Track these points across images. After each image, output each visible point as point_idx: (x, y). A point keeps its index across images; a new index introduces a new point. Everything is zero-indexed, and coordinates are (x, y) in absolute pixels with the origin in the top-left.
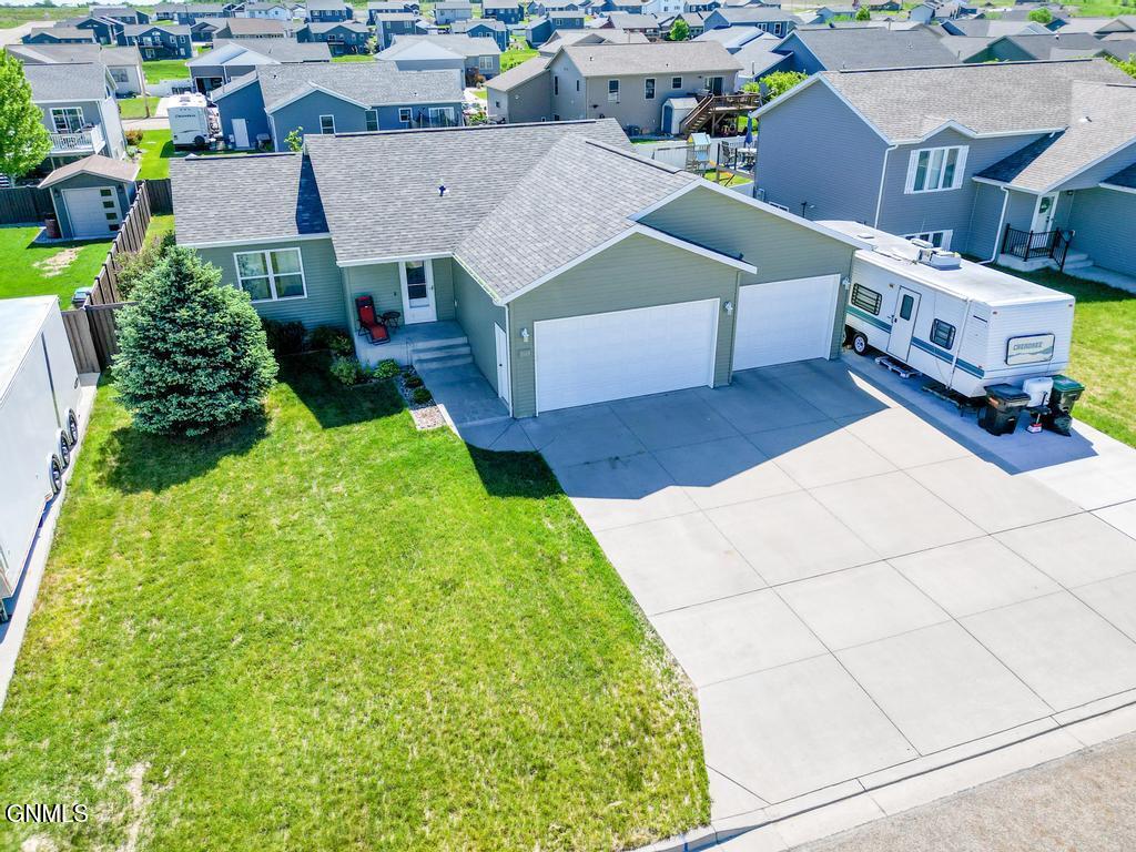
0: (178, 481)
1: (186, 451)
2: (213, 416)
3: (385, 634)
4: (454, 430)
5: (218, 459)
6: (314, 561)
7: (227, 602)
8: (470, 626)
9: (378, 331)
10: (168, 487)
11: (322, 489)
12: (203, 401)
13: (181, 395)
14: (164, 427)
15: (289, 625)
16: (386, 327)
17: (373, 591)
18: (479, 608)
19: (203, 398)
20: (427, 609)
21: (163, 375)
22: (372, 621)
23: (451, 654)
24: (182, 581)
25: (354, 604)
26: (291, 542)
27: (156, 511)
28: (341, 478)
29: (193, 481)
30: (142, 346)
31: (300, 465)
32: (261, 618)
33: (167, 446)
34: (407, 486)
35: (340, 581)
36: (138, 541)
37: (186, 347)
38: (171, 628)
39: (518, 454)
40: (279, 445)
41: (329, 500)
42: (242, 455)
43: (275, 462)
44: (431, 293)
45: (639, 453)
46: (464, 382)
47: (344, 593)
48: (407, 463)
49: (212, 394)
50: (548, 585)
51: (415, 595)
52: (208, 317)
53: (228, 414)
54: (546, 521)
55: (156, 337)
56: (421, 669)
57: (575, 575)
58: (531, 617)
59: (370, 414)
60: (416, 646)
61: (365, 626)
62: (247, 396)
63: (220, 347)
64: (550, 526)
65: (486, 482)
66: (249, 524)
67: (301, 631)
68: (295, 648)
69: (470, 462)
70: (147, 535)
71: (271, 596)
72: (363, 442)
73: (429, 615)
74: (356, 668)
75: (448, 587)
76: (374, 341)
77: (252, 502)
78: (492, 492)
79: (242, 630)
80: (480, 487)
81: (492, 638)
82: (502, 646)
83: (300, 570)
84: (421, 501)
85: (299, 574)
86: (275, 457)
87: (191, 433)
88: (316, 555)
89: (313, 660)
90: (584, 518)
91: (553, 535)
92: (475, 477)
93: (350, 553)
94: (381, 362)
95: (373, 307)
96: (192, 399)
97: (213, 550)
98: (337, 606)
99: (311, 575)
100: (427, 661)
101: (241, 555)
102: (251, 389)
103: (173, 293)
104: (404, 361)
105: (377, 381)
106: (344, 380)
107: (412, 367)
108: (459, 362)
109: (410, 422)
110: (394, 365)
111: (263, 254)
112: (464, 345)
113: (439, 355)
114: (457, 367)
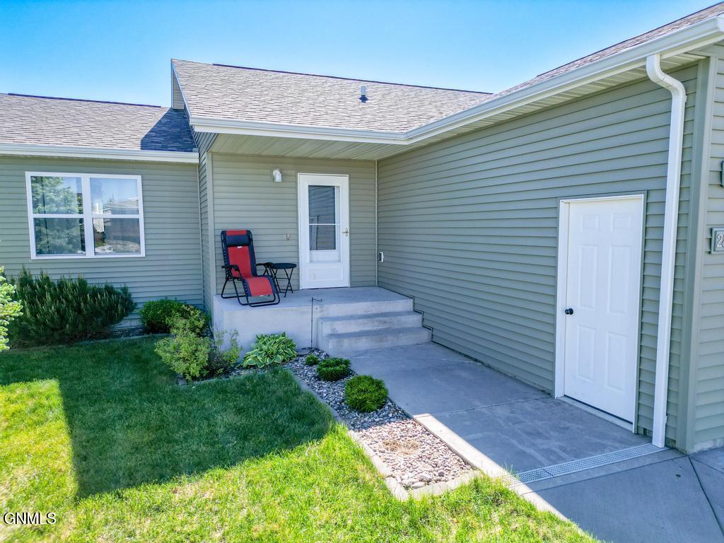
9: (258, 287)
16: (270, 279)
44: (343, 241)
76: (247, 298)
94: (259, 338)
95: (251, 249)
104: (304, 338)
105: (251, 372)
106: (180, 367)
107: (317, 349)
108: (404, 340)
109: (360, 466)
110: (288, 343)
111: (79, 180)
112: (408, 313)
113: (369, 326)
114: (405, 349)
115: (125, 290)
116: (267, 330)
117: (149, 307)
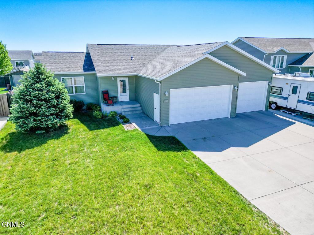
0: (29, 148)
1: (35, 138)
2: (47, 125)
3: (120, 211)
4: (140, 130)
5: (47, 141)
6: (84, 177)
7: (40, 196)
8: (163, 206)
9: (110, 102)
10: (24, 150)
11: (88, 150)
12: (43, 119)
13: (35, 116)
14: (27, 129)
15: (70, 208)
16: (112, 100)
17: (112, 190)
18: (165, 197)
19: (43, 117)
20: (139, 198)
21: (28, 108)
22: (113, 205)
23: (156, 222)
24: (21, 187)
25: (103, 196)
26: (74, 169)
27: (17, 159)
28: (96, 146)
29: (35, 148)
30: (21, 98)
31: (80, 142)
32: (56, 204)
33: (28, 137)
34: (124, 148)
35: (96, 186)
36: (5, 170)
37: (38, 98)
38: (9, 210)
39: (166, 137)
40: (72, 136)
41: (91, 153)
42: (57, 139)
43: (70, 141)
44: (127, 91)
45: (213, 136)
46: (141, 117)
47: (98, 191)
48: (122, 140)
49: (47, 116)
50: (195, 186)
51: (132, 191)
52: (48, 87)
53: (53, 124)
54: (185, 160)
55: (27, 95)
56: (141, 231)
57: (206, 181)
58: (192, 201)
59: (107, 126)
60: (136, 218)
61: (109, 207)
62: (61, 118)
63: (52, 99)
64: (187, 162)
65: (156, 146)
66: (56, 163)
67: (76, 210)
68: (73, 220)
69: (148, 140)
70: (10, 168)
71: (62, 193)
72: (105, 135)
73: (141, 201)
74: (105, 231)
75: (148, 187)
76: (108, 105)
77: (59, 155)
78: (159, 149)
79: (45, 211)
80: (153, 148)
81: (176, 213)
82: (182, 217)
83: (77, 181)
84: (130, 153)
85: (77, 183)
86: (70, 140)
87: (38, 132)
88: (85, 174)
89: (82, 227)
90: (200, 158)
91: (189, 165)
92: (151, 145)
93: (100, 174)
94: (110, 112)
95: (108, 94)
96: (39, 118)
97: (39, 174)
98: (95, 197)
99: (83, 183)
100: (143, 226)
101: (50, 175)
102: (63, 116)
103: (35, 79)
104: (119, 112)
105: (109, 118)
106: (97, 117)
107: (121, 114)
108: (138, 112)
109: (123, 128)
110: (115, 113)
111: (71, 78)
112: (140, 107)
113: (131, 110)
114: (137, 114)
115: (83, 101)
116: (112, 110)
117: (88, 105)
